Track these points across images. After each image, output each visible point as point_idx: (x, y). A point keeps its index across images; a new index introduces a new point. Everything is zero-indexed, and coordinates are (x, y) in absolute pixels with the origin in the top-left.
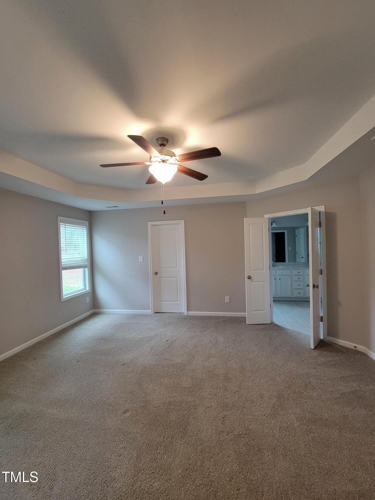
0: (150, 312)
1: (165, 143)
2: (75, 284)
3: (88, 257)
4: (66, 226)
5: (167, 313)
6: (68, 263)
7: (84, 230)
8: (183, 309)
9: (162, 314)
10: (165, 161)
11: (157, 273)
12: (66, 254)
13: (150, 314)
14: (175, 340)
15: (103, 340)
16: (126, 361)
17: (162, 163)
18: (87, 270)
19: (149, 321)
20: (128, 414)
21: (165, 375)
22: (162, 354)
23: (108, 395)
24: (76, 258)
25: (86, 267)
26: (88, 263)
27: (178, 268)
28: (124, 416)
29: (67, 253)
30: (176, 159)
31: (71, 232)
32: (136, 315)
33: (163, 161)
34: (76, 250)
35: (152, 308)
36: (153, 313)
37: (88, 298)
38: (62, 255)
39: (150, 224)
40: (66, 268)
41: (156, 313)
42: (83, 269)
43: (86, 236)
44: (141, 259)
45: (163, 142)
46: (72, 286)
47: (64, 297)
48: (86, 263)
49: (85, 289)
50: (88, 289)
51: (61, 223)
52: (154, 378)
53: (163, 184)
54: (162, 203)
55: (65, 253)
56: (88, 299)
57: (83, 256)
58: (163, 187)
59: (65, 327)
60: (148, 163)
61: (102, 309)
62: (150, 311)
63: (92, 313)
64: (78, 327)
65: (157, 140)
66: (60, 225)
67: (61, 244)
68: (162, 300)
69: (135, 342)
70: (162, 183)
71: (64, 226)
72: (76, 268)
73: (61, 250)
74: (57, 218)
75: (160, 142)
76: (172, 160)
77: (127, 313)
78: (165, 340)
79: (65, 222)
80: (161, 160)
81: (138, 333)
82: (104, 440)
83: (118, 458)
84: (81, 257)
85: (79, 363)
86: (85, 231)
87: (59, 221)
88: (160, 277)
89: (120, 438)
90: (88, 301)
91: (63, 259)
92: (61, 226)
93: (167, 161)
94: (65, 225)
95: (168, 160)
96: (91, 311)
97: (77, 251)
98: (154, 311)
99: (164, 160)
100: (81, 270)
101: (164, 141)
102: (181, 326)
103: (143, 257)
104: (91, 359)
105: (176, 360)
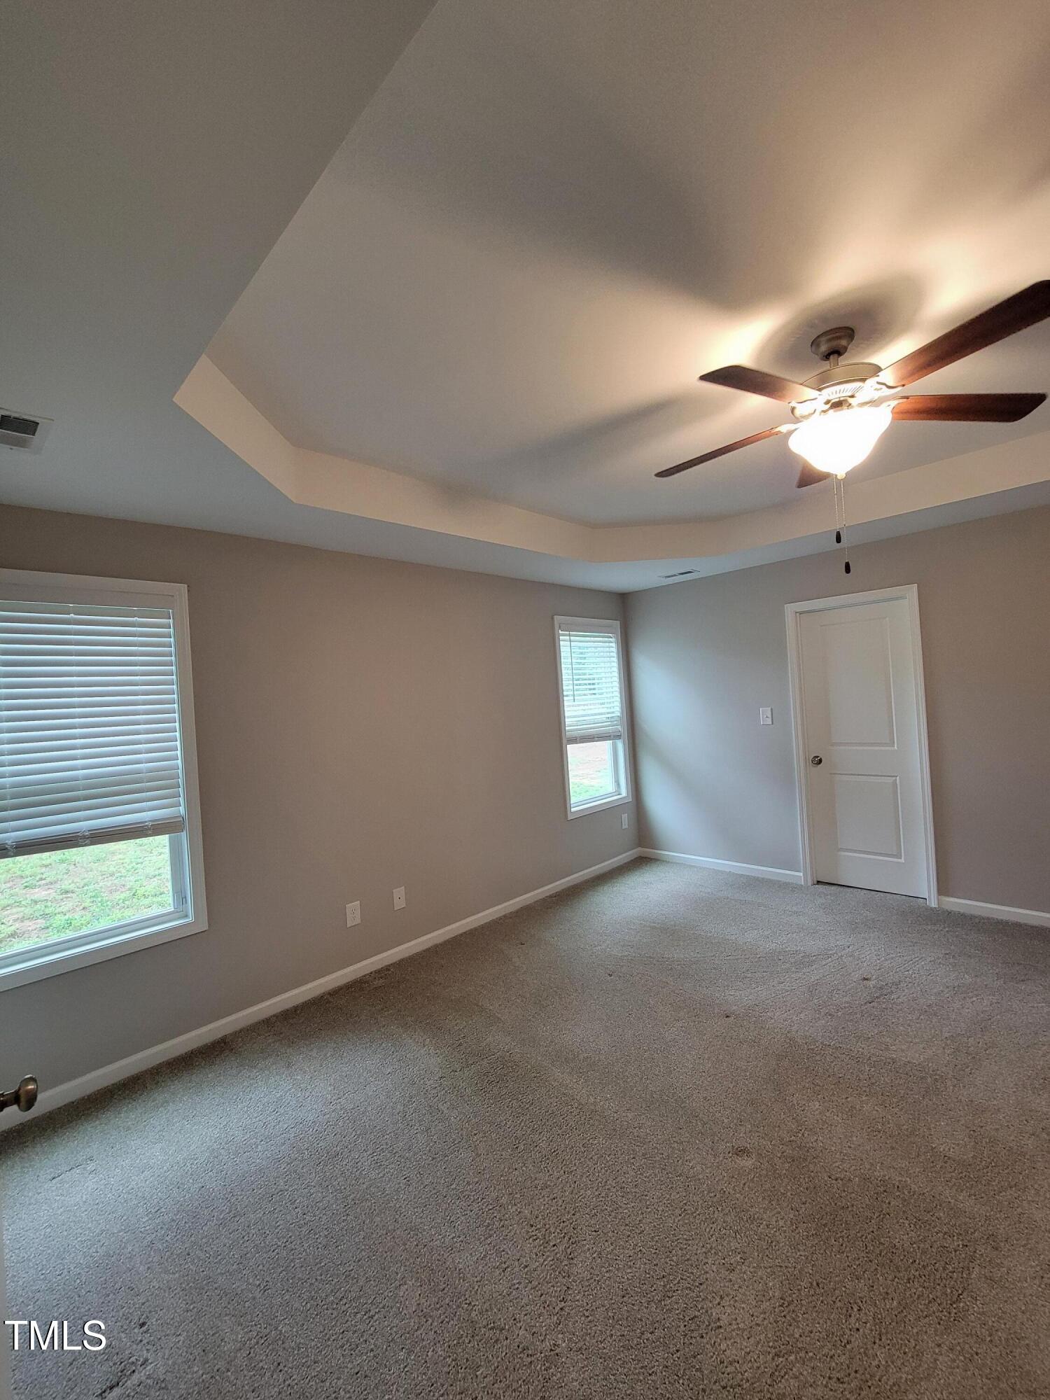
0: (798, 876)
1: (844, 342)
2: (592, 779)
3: (622, 713)
4: (572, 638)
5: (859, 890)
6: (579, 727)
7: (611, 644)
8: (923, 885)
9: (842, 889)
10: (843, 400)
11: (820, 761)
12: (573, 706)
13: (799, 883)
14: (897, 984)
15: (668, 934)
16: (735, 1008)
17: (831, 411)
18: (620, 745)
19: (799, 906)
20: (747, 1163)
21: (864, 1089)
22: (847, 1017)
23: (688, 1087)
24: (596, 715)
25: (619, 737)
26: (621, 728)
27: (896, 748)
28: (735, 1163)
29: (576, 703)
30: (878, 383)
31: (581, 651)
32: (757, 879)
33: (838, 405)
34: (595, 694)
35: (805, 867)
36: (810, 884)
37: (625, 817)
38: (566, 709)
39: (790, 609)
40: (574, 740)
41: (819, 882)
42: (611, 741)
43: (615, 660)
44: (765, 715)
45: (834, 343)
46: (586, 782)
47: (573, 810)
48: (619, 727)
49: (617, 793)
50: (624, 793)
51: (560, 632)
52: (824, 1085)
53: (839, 477)
54: (839, 539)
55: (572, 703)
56: (626, 820)
57: (612, 710)
58: (839, 488)
59: (578, 881)
60: (784, 429)
61: (661, 850)
62: (801, 874)
63: (637, 858)
64: (606, 888)
65: (814, 347)
66: (559, 635)
67: (564, 682)
68: (840, 847)
69: (757, 960)
70: (836, 475)
71: (568, 638)
72: (596, 739)
73: (563, 696)
74: (553, 618)
75: (824, 348)
76: (869, 389)
77: (728, 871)
78: (856, 976)
79: (570, 628)
80: (827, 402)
81: (766, 933)
82: (685, 1204)
83: (724, 1273)
84: (608, 713)
85: (612, 977)
86: (613, 645)
87: (557, 626)
88: (831, 774)
89: (728, 1219)
90: (625, 826)
91: (569, 717)
92: (561, 637)
93: (851, 400)
94: (569, 635)
95: (852, 396)
96: (634, 851)
97: (597, 696)
98: (815, 875)
99: (837, 400)
100: (608, 744)
101: (839, 338)
102: (915, 941)
103: (772, 709)
104: (640, 975)
105: (903, 1051)
